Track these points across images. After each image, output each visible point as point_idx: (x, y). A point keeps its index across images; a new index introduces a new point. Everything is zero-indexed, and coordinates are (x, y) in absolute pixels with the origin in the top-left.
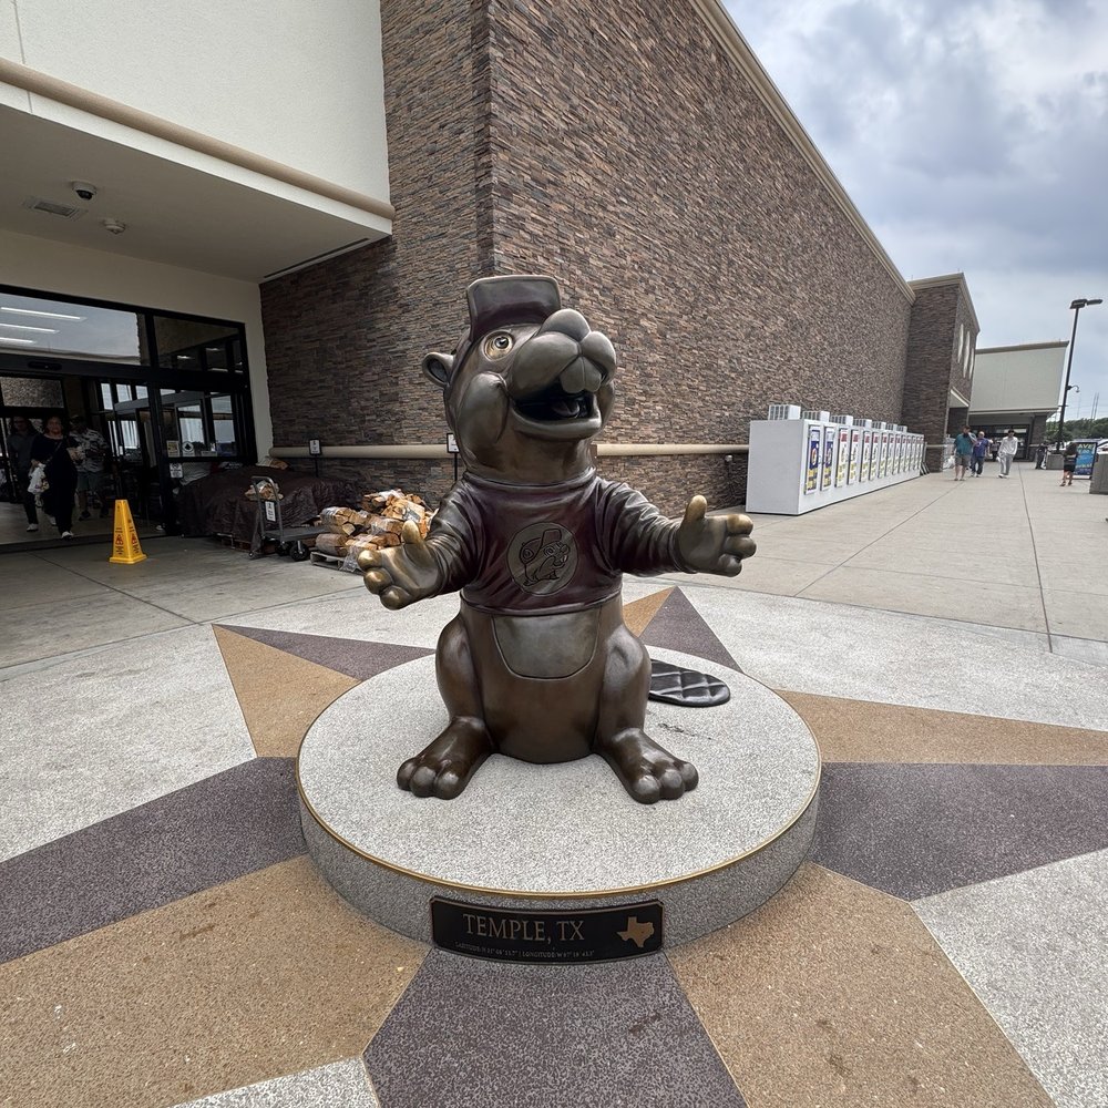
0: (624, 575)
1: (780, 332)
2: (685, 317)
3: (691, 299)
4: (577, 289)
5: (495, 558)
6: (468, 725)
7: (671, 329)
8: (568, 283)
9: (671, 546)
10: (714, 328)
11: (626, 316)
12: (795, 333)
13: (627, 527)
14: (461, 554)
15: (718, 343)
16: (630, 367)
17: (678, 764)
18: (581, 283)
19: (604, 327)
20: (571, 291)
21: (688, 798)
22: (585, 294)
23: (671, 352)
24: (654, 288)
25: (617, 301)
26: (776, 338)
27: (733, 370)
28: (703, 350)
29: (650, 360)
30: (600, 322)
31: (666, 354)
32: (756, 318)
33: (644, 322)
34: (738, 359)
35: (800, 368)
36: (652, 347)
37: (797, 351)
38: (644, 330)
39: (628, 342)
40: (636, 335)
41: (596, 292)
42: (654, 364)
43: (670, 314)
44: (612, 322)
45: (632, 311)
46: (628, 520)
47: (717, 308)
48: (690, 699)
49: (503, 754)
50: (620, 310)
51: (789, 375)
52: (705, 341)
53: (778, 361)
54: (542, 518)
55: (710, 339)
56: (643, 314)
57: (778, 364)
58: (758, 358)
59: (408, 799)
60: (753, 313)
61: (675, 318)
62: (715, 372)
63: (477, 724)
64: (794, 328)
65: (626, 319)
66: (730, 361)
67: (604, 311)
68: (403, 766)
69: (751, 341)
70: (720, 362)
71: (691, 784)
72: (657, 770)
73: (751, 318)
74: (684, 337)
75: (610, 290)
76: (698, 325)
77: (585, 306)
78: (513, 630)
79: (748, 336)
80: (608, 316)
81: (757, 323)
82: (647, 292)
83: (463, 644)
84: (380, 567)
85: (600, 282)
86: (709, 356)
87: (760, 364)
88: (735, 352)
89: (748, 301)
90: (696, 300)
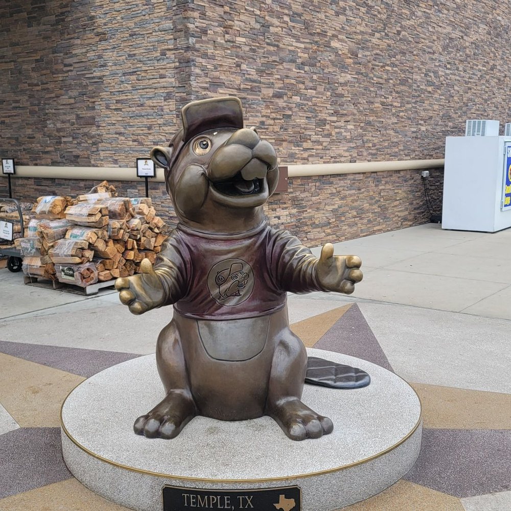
0: (288, 293)
1: (482, 41)
2: (377, 35)
3: (384, 17)
4: (267, 18)
5: (199, 282)
6: (180, 395)
7: (363, 48)
8: (258, 12)
9: (314, 275)
10: (409, 43)
11: (317, 39)
12: (499, 40)
13: (287, 261)
14: (177, 279)
15: (413, 58)
16: (321, 89)
17: (320, 418)
18: (271, 12)
19: (293, 51)
20: (261, 20)
21: (325, 439)
22: (275, 21)
23: (363, 70)
24: (345, 9)
25: (307, 25)
26: (477, 47)
27: (430, 84)
28: (396, 66)
29: (342, 80)
30: (290, 48)
31: (358, 73)
32: (454, 29)
33: (335, 44)
34: (435, 73)
35: (505, 76)
36: (343, 68)
37: (502, 58)
38: (335, 51)
39: (318, 64)
40: (327, 57)
41: (286, 19)
42: (345, 84)
43: (362, 33)
44: (302, 46)
45: (323, 34)
46: (287, 258)
47: (411, 22)
48: (339, 384)
49: (203, 416)
50: (311, 34)
51: (493, 84)
52: (398, 57)
53: (480, 70)
54: (230, 255)
55: (404, 54)
56: (334, 36)
57: (479, 74)
58: (457, 69)
59: (143, 439)
60: (451, 24)
61: (367, 37)
62: (410, 87)
63: (187, 394)
64: (498, 35)
65: (316, 42)
66: (426, 75)
67: (294, 36)
68: (138, 420)
69: (449, 53)
70: (415, 77)
71: (328, 430)
72: (305, 421)
73: (449, 29)
74: (377, 54)
75: (300, 15)
76: (391, 42)
77: (276, 34)
78: (211, 331)
79: (445, 48)
80: (298, 41)
81: (456, 34)
82: (337, 14)
83: (176, 341)
84: (128, 288)
85: (290, 8)
86: (403, 71)
87: (459, 75)
88: (431, 65)
89: (446, 12)
90: (389, 17)
